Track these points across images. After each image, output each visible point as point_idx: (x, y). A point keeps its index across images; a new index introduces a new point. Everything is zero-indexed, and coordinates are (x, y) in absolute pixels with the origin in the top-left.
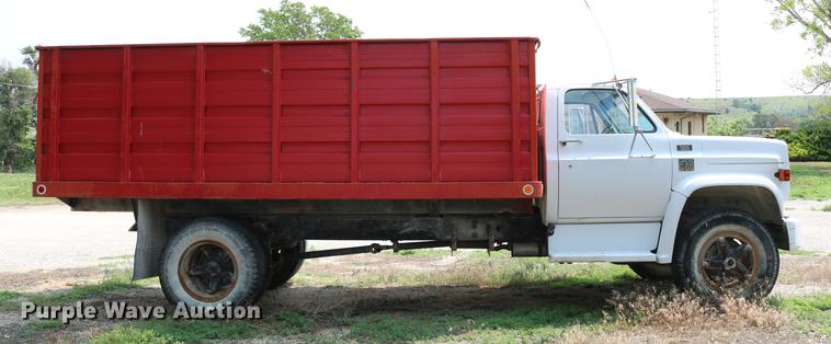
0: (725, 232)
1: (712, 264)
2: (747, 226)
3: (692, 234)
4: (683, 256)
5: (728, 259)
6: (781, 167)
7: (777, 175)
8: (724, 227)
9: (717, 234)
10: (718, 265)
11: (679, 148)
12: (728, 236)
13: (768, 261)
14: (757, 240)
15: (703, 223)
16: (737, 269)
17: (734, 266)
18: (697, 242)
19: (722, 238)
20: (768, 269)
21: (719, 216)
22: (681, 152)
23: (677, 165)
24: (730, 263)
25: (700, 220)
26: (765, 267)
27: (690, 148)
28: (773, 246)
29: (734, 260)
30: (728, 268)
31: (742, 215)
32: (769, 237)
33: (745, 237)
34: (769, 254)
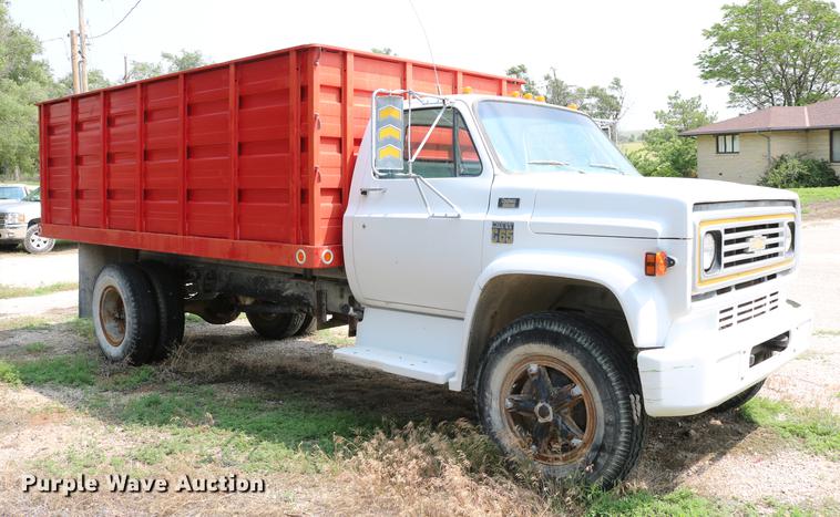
0: (540, 357)
3: (490, 351)
5: (540, 405)
8: (535, 349)
9: (529, 358)
10: (527, 410)
11: (501, 203)
12: (546, 363)
14: (588, 379)
15: (504, 337)
16: (556, 424)
17: (550, 419)
19: (534, 368)
21: (531, 327)
22: (500, 209)
23: (489, 232)
24: (544, 412)
25: (504, 330)
27: (517, 203)
28: (620, 397)
29: (550, 408)
30: (541, 420)
31: (568, 332)
32: (613, 379)
33: (574, 372)
34: (607, 411)
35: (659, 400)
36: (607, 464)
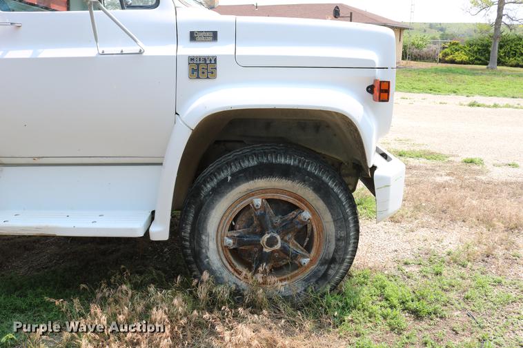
0: (264, 191)
1: (239, 240)
2: (303, 181)
3: (203, 194)
4: (189, 228)
5: (267, 236)
6: (380, 76)
7: (370, 89)
8: (261, 183)
9: (251, 194)
10: (250, 243)
11: (193, 37)
12: (269, 196)
13: (338, 240)
14: (320, 204)
15: (223, 175)
16: (284, 250)
17: (278, 246)
18: (210, 206)
19: (258, 202)
20: (336, 251)
21: (253, 163)
22: (194, 44)
23: (184, 68)
24: (271, 242)
25: (220, 170)
26: (332, 247)
27: (214, 36)
28: (349, 214)
29: (278, 237)
30: (267, 250)
31: (296, 163)
32: (343, 199)
33: (301, 199)
34: (338, 228)
35: (387, 210)
36: (337, 272)
